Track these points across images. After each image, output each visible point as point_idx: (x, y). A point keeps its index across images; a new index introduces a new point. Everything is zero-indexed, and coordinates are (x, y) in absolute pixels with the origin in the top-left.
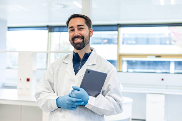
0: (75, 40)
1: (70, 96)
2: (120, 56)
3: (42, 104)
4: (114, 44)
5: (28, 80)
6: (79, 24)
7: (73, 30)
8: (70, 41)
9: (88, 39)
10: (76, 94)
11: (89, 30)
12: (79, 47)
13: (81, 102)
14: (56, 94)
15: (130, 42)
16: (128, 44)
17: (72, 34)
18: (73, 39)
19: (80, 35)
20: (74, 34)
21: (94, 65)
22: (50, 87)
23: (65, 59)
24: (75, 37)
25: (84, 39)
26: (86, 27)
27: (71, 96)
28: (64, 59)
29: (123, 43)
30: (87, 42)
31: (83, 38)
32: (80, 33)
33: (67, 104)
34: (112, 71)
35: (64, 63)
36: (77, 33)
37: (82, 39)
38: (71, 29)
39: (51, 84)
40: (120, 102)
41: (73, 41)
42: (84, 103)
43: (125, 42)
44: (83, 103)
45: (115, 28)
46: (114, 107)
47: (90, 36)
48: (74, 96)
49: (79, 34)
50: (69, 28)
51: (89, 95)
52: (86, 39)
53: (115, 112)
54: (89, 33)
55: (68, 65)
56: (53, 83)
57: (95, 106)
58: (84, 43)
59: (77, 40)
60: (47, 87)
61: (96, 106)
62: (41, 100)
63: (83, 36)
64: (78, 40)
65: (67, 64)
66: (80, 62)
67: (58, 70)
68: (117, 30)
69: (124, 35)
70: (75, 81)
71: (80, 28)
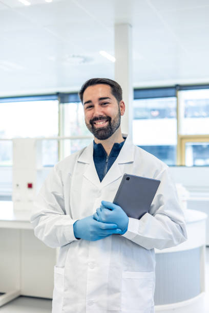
0: (95, 123)
1: (95, 219)
2: (182, 139)
3: (46, 235)
4: (171, 117)
5: (30, 186)
6: (101, 96)
7: (92, 107)
8: (87, 125)
9: (118, 120)
10: (106, 216)
11: (119, 104)
12: (104, 136)
13: (115, 229)
14: (68, 216)
15: (196, 114)
16: (194, 117)
17: (90, 113)
18: (92, 122)
19: (104, 115)
20: (93, 114)
21: (132, 163)
22: (57, 203)
23: (80, 156)
24: (96, 119)
25: (112, 122)
26: (113, 100)
27: (98, 219)
28: (78, 156)
29: (185, 116)
30: (116, 125)
31: (109, 119)
32: (103, 112)
33: (92, 232)
34: (161, 172)
35: (78, 162)
36: (98, 111)
37: (107, 121)
38: (87, 105)
39: (60, 200)
40: (181, 222)
41: (93, 126)
42: (120, 230)
43: (189, 115)
44: (118, 231)
45: (172, 92)
46: (171, 233)
47: (120, 115)
48: (104, 219)
49: (102, 114)
50: (85, 103)
51: (129, 216)
52: (114, 121)
53: (175, 242)
54: (119, 110)
55: (86, 165)
56: (61, 197)
57: (139, 234)
58: (111, 128)
59: (99, 123)
60: (51, 204)
61: (142, 235)
62: (43, 227)
63: (109, 115)
64: (101, 123)
65: (84, 163)
66: (106, 158)
67: (70, 175)
68: (176, 96)
69: (186, 101)
70: (100, 192)
71: (103, 102)
